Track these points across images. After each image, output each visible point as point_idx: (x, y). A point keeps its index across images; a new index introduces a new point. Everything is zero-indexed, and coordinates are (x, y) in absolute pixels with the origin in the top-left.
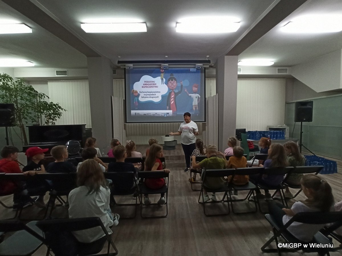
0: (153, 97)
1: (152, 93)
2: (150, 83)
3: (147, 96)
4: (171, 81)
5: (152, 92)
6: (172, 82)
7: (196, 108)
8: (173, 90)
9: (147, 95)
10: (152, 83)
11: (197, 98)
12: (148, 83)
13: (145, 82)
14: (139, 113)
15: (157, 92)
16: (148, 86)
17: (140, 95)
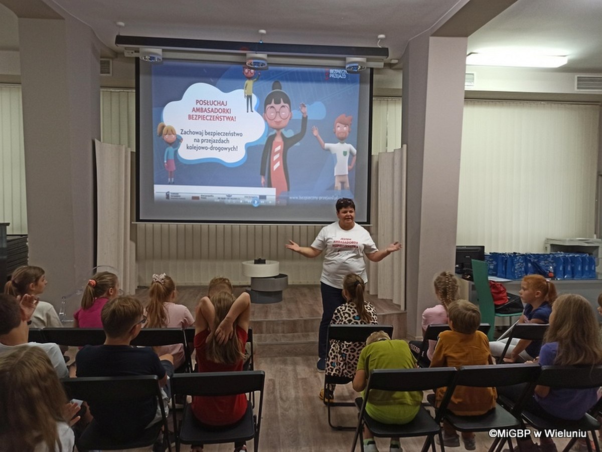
0: (220, 149)
1: (217, 137)
3: (204, 144)
5: (219, 134)
6: (278, 107)
7: (343, 183)
8: (278, 129)
9: (203, 141)
10: (218, 107)
12: (207, 107)
13: (198, 104)
14: (179, 194)
15: (233, 134)
16: (207, 116)
17: (182, 139)
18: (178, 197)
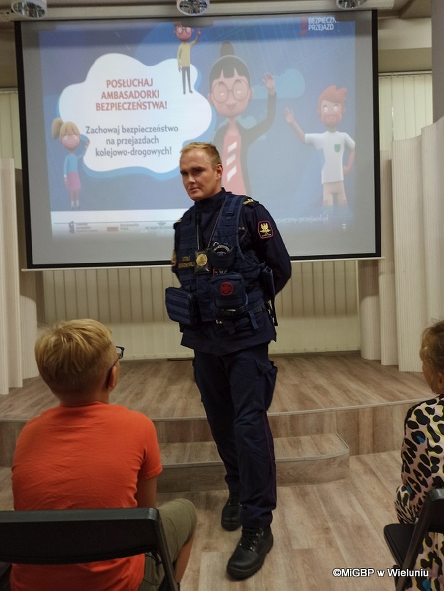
0: (145, 153)
1: (140, 136)
2: (133, 89)
3: (122, 147)
4: (222, 78)
5: (143, 130)
6: (229, 82)
7: (335, 195)
8: (232, 117)
9: (120, 142)
10: (140, 89)
11: (342, 149)
12: (123, 89)
13: (110, 86)
14: (88, 225)
15: (164, 129)
16: (125, 103)
17: (88, 141)
18: (87, 229)
